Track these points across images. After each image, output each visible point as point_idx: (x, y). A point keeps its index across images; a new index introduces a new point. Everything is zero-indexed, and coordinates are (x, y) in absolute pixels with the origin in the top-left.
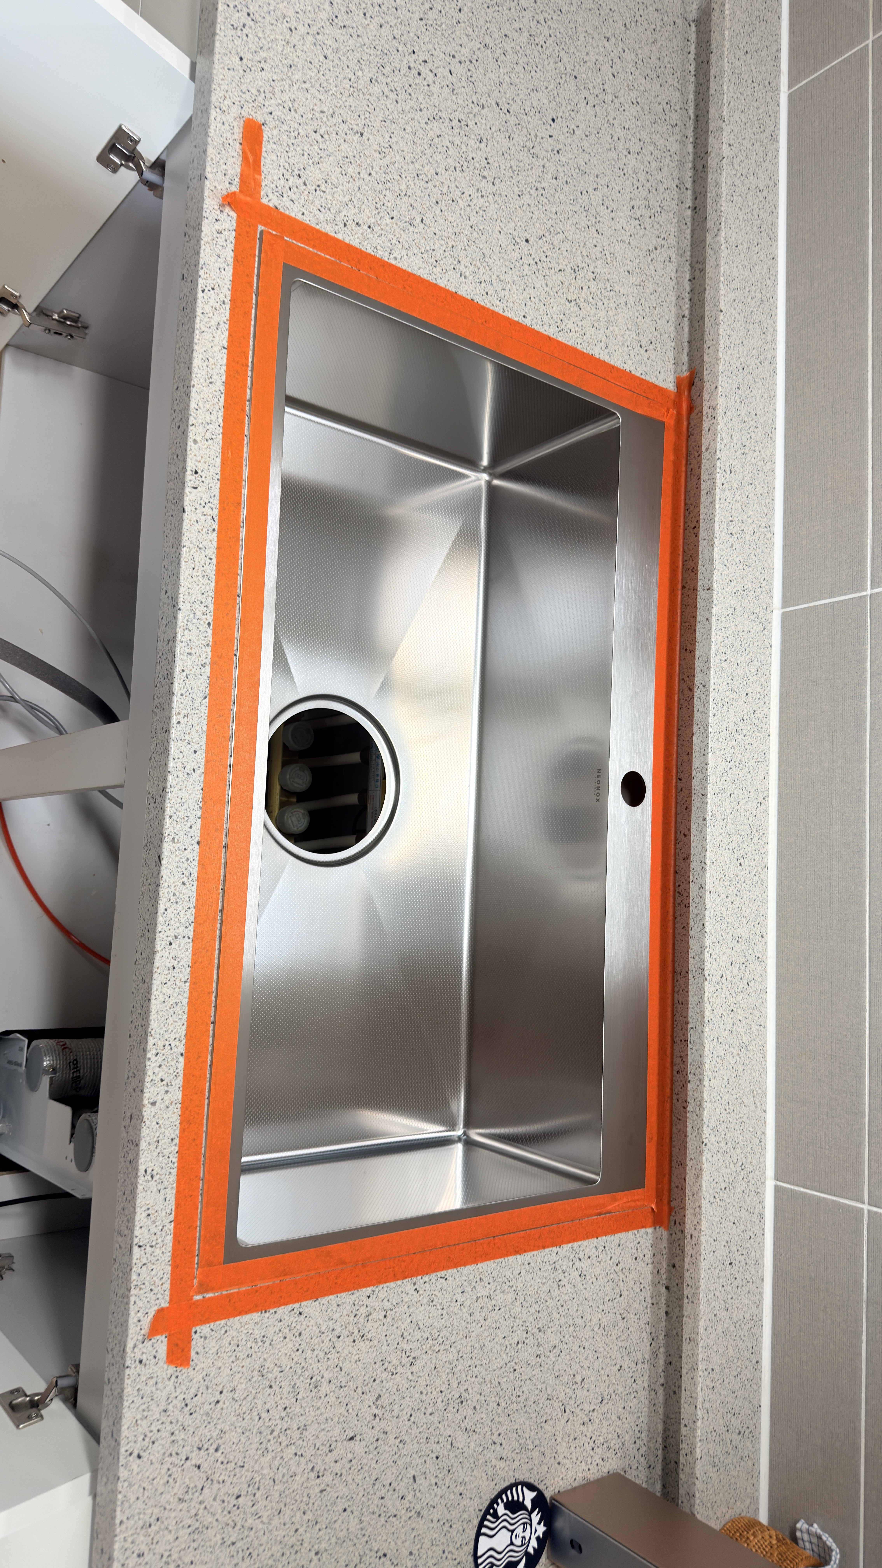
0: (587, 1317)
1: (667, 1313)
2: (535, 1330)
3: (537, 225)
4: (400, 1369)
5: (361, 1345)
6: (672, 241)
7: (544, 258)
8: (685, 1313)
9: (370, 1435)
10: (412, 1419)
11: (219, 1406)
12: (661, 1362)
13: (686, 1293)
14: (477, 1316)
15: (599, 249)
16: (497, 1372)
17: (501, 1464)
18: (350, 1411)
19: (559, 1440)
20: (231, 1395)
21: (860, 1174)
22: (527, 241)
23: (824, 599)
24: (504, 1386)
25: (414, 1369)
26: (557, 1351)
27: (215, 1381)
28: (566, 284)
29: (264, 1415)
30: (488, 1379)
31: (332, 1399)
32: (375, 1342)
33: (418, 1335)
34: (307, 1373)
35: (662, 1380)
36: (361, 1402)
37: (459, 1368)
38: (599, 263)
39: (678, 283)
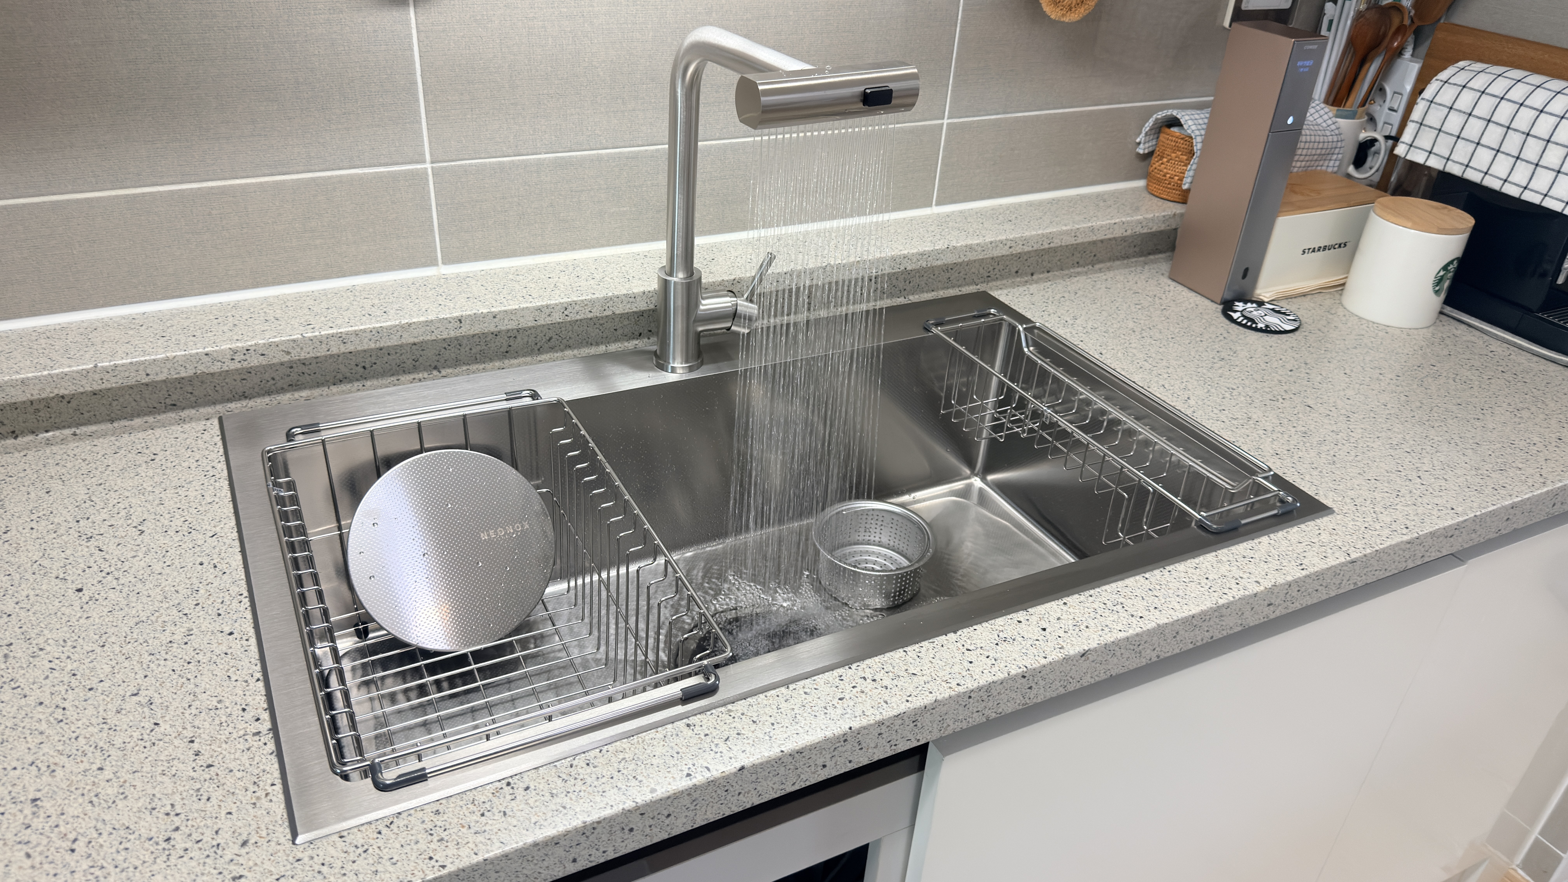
0: (1097, 310)
1: (1048, 272)
2: (1137, 333)
3: (44, 587)
4: (1243, 394)
5: (1255, 418)
7: (95, 569)
8: (1060, 244)
9: (1296, 398)
10: (1262, 380)
12: (1080, 269)
13: (1047, 246)
14: (1165, 364)
16: (1184, 346)
18: (1296, 412)
19: (1184, 308)
22: (79, 590)
23: (431, 217)
24: (1188, 341)
25: (1234, 387)
26: (1135, 321)
28: (116, 540)
29: (1353, 454)
30: (1194, 350)
31: (1302, 423)
32: (1244, 411)
33: (1213, 391)
34: (1305, 440)
35: (1090, 267)
36: (1284, 408)
37: (1205, 365)
38: (57, 520)
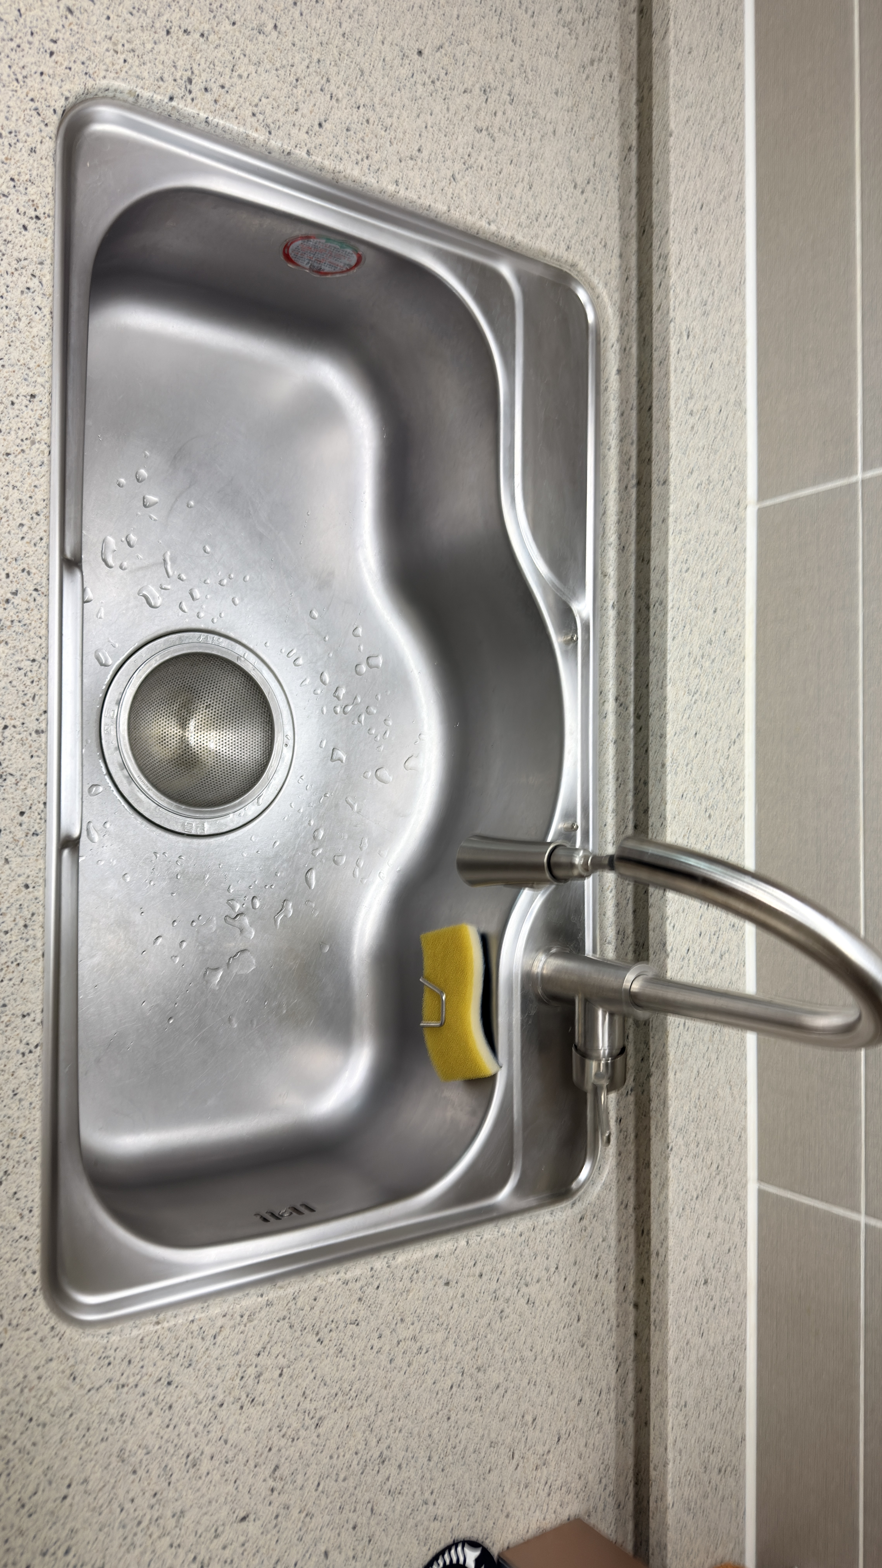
0: (538, 1348)
1: (634, 1334)
2: (474, 1371)
3: (433, 33)
4: (302, 1433)
5: (250, 1410)
6: (613, 52)
7: (442, 75)
9: (266, 1513)
10: (320, 1488)
11: (68, 1501)
14: (399, 1361)
15: (517, 61)
16: (427, 1423)
17: (437, 1524)
18: (240, 1487)
19: (506, 1489)
20: (82, 1488)
21: (855, 1181)
22: (420, 53)
23: (806, 488)
24: (436, 1436)
25: (321, 1430)
26: (501, 1390)
27: (60, 1474)
28: (475, 107)
29: (128, 1505)
30: (415, 1431)
31: (216, 1476)
32: (269, 1405)
33: (324, 1391)
34: (182, 1452)
36: (255, 1476)
37: (378, 1423)
38: (518, 81)
39: (622, 106)
